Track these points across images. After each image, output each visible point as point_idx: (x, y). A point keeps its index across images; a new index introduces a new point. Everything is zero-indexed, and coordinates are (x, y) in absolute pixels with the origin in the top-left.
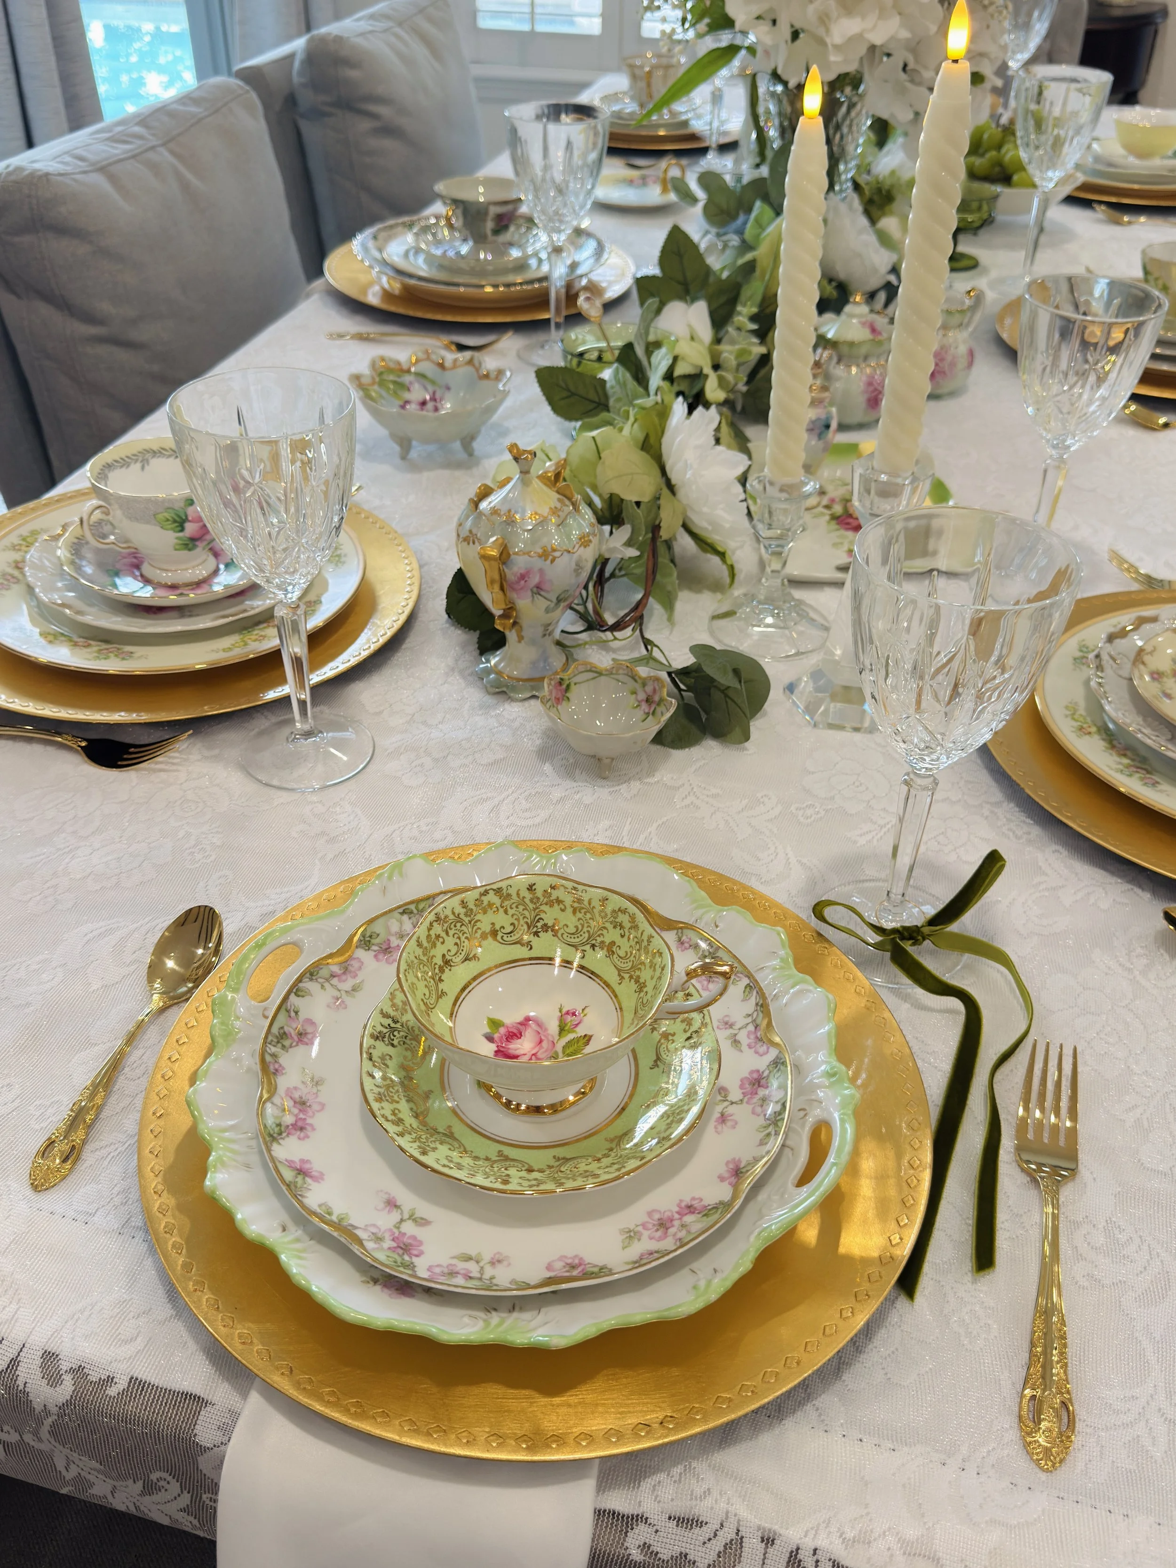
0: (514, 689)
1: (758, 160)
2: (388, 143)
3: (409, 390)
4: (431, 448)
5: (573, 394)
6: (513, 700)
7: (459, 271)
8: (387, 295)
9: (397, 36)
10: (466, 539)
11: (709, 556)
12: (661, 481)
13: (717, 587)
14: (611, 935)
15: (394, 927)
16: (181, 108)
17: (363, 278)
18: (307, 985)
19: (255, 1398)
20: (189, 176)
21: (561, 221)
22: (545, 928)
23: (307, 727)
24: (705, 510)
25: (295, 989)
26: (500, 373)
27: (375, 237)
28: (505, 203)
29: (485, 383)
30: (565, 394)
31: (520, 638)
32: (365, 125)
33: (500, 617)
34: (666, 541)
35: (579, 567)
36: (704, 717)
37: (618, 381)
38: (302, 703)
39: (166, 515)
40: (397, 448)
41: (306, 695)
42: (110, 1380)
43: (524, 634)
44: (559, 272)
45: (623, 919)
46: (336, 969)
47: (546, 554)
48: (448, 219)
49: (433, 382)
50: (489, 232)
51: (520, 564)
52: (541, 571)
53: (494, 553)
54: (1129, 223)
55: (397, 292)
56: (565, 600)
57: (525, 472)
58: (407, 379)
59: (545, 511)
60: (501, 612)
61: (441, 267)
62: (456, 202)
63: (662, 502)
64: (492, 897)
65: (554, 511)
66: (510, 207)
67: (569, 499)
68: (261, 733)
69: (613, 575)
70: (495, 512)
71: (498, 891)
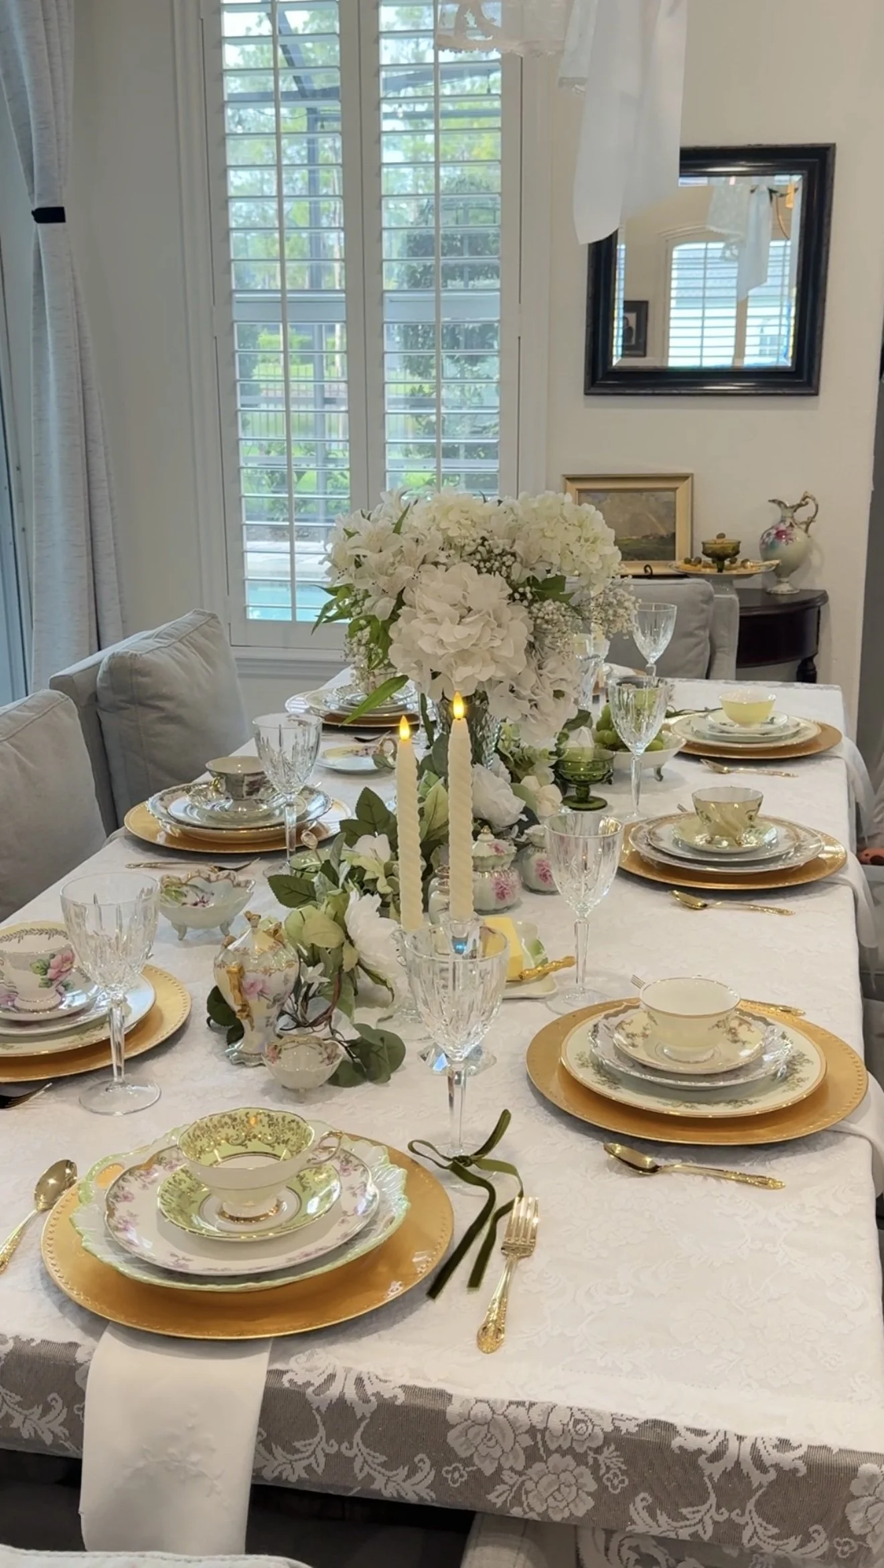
0: (248, 1060)
1: (428, 743)
2: (171, 728)
3: (186, 896)
4: (200, 932)
5: (292, 891)
6: (246, 1066)
7: (224, 820)
8: (170, 838)
9: (177, 649)
10: (219, 966)
11: (380, 986)
12: (343, 936)
13: (385, 1005)
14: (288, 1135)
15: (175, 1155)
16: (19, 713)
17: (153, 827)
18: (127, 1177)
19: (107, 1336)
20: (23, 759)
21: (292, 787)
22: (255, 1137)
23: (121, 1080)
24: (371, 953)
25: (122, 1177)
26: (248, 882)
27: (162, 799)
28: (257, 774)
29: (238, 889)
30: (287, 891)
31: (252, 1027)
32: (154, 715)
33: (239, 1011)
34: (348, 973)
35: (286, 981)
36: (365, 1070)
37: (321, 882)
38: (119, 1068)
39: (38, 965)
40: (177, 933)
41: (122, 1065)
42: (32, 1340)
43: (254, 1024)
44: (291, 819)
45: (294, 1125)
46: (143, 1172)
47: (268, 972)
48: (215, 786)
49: (202, 891)
50: (245, 794)
51: (250, 977)
52: (264, 982)
53: (235, 970)
54: (729, 772)
55: (177, 835)
56: (279, 1000)
57: (255, 927)
58: (184, 889)
59: (266, 948)
60: (239, 1008)
61: (211, 817)
62: (220, 775)
63: (344, 948)
64: (227, 1119)
65: (271, 948)
66: (259, 777)
67: (281, 943)
68: (91, 1089)
69: (314, 996)
70: (237, 950)
71: (230, 1117)
